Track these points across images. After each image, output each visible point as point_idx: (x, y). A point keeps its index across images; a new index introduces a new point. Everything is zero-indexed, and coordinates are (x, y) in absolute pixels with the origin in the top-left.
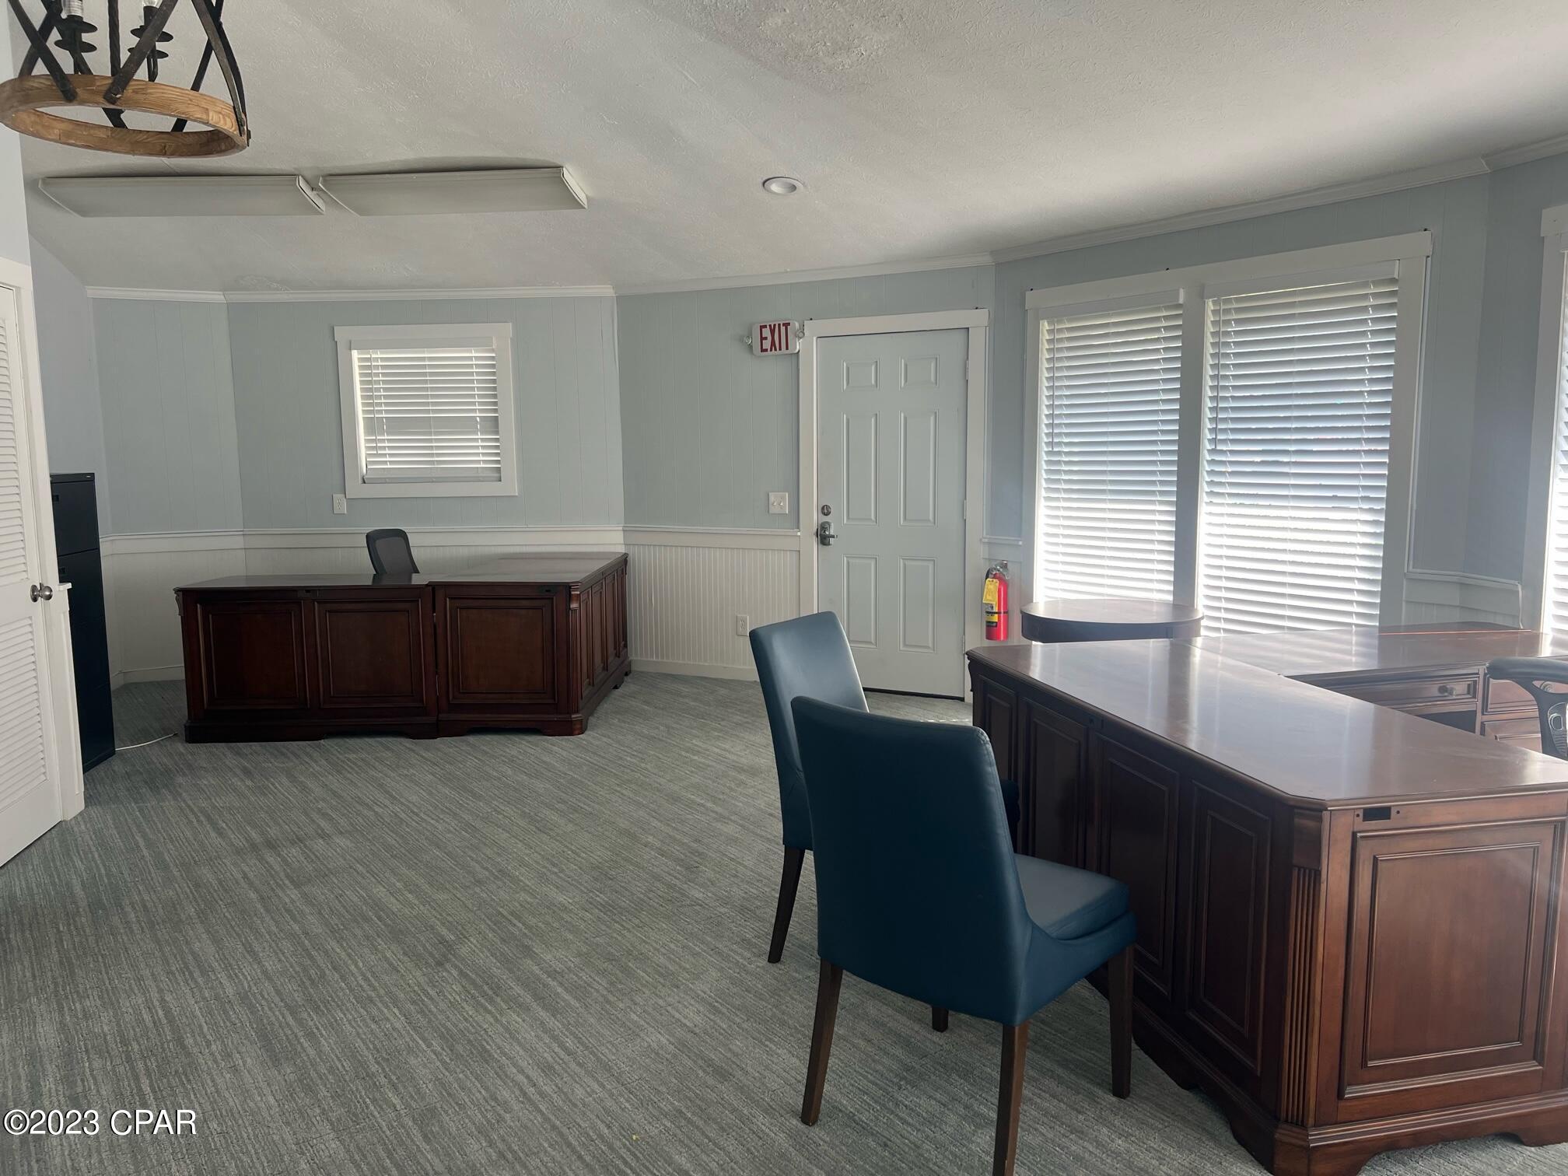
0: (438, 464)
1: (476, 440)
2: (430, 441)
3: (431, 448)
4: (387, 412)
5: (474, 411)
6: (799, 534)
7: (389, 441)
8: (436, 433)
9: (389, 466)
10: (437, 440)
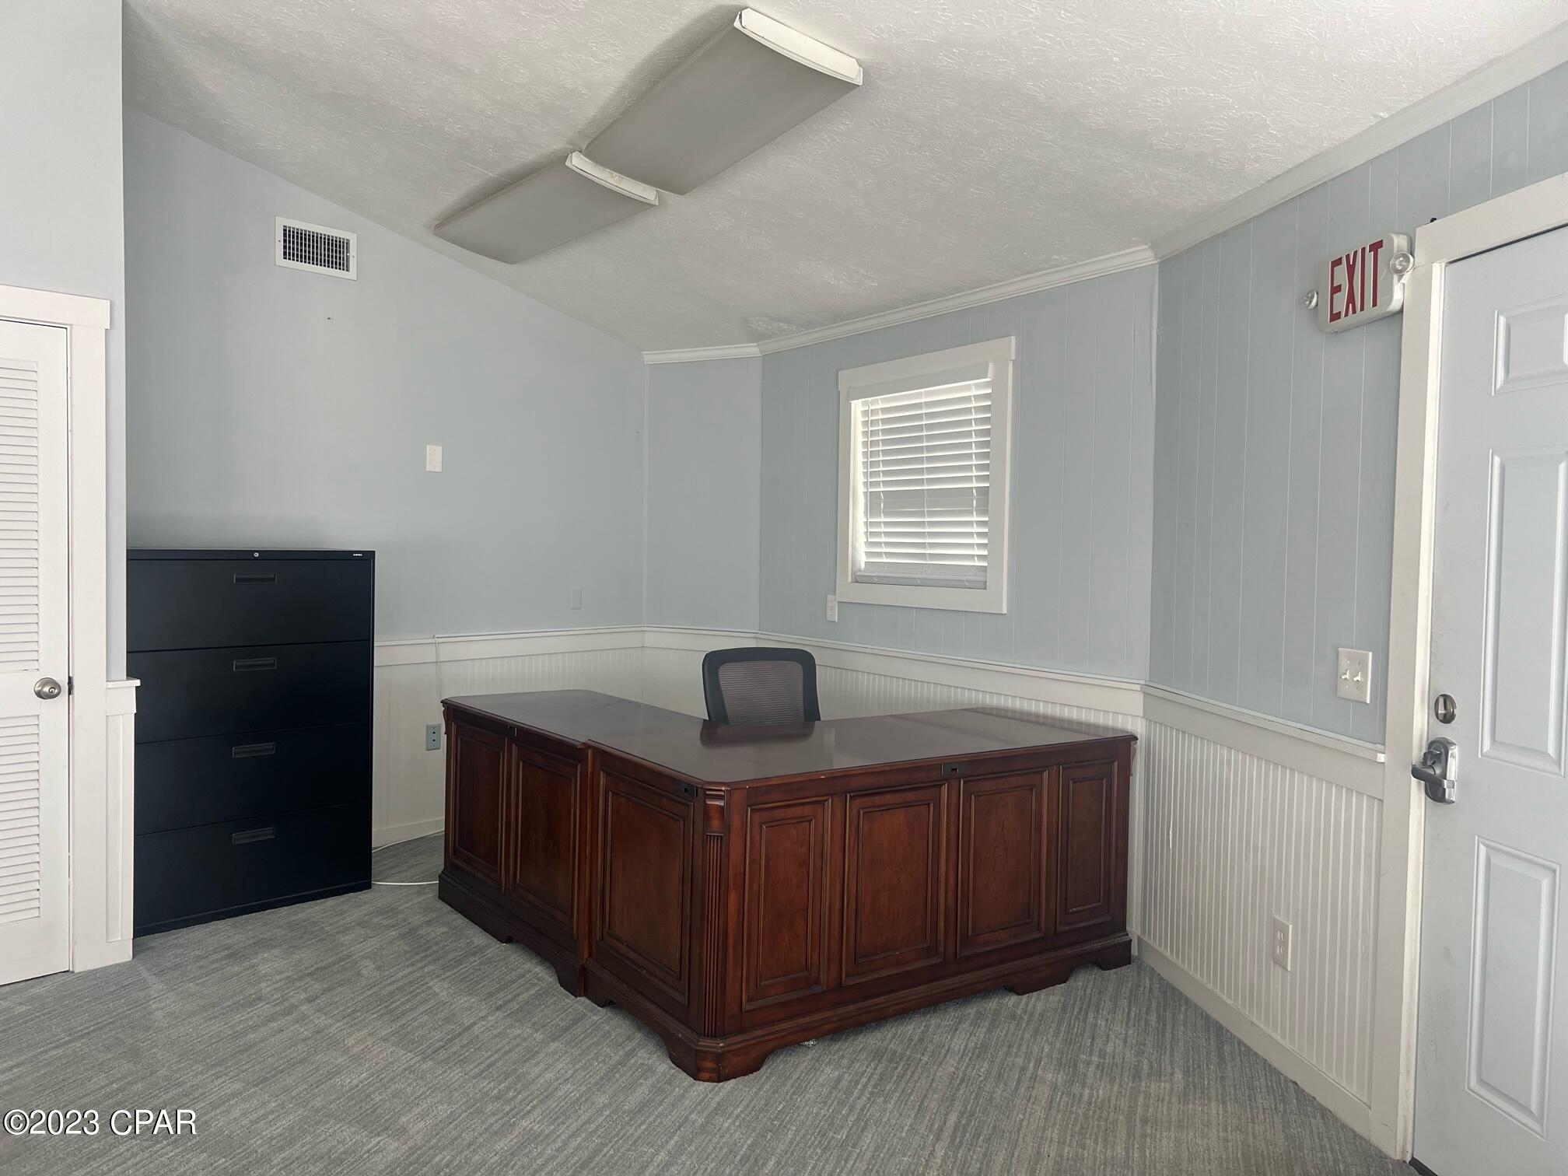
0: (931, 560)
1: (970, 523)
2: (922, 524)
3: (922, 535)
4: (885, 483)
5: (969, 479)
6: (1381, 758)
7: (886, 524)
8: (931, 514)
9: (885, 560)
10: (931, 524)
